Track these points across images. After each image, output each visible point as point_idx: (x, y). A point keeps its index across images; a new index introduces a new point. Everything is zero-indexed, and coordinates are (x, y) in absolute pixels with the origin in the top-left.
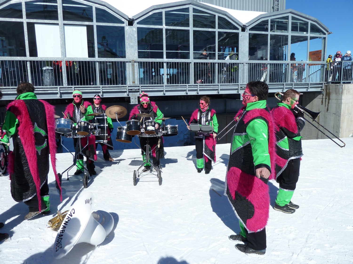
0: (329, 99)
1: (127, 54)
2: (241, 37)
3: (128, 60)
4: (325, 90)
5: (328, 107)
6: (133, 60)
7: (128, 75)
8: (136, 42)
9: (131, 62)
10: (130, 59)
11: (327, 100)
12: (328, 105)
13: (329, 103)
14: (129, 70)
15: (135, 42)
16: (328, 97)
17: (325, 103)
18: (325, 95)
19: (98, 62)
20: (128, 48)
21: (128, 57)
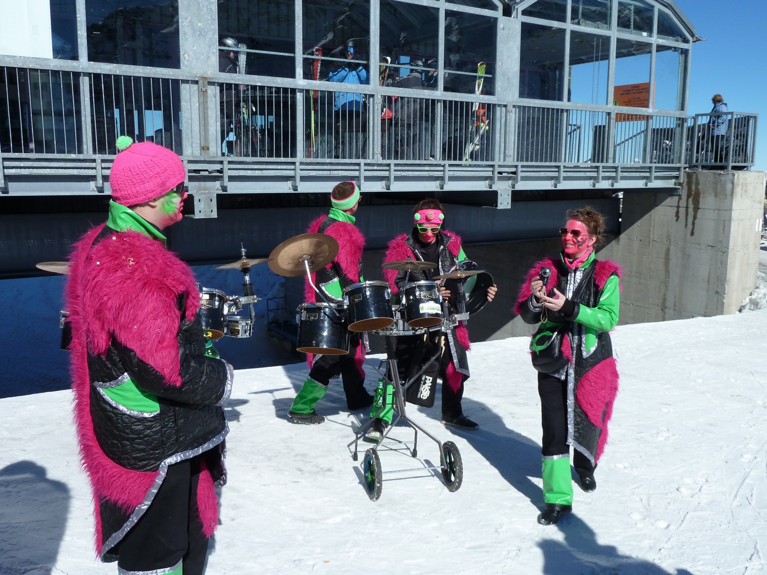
0: (696, 208)
1: (186, 55)
2: (502, 31)
3: (188, 74)
4: (685, 186)
5: (693, 229)
6: (206, 78)
7: (188, 124)
8: (213, 19)
9: (196, 82)
10: (194, 72)
11: (691, 210)
12: (693, 224)
13: (695, 217)
14: (189, 107)
15: (209, 18)
16: (694, 203)
17: (686, 219)
18: (684, 197)
19: (89, 75)
20: (187, 36)
21: (186, 66)
